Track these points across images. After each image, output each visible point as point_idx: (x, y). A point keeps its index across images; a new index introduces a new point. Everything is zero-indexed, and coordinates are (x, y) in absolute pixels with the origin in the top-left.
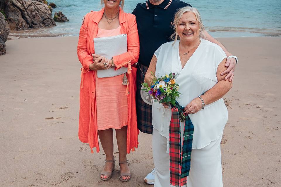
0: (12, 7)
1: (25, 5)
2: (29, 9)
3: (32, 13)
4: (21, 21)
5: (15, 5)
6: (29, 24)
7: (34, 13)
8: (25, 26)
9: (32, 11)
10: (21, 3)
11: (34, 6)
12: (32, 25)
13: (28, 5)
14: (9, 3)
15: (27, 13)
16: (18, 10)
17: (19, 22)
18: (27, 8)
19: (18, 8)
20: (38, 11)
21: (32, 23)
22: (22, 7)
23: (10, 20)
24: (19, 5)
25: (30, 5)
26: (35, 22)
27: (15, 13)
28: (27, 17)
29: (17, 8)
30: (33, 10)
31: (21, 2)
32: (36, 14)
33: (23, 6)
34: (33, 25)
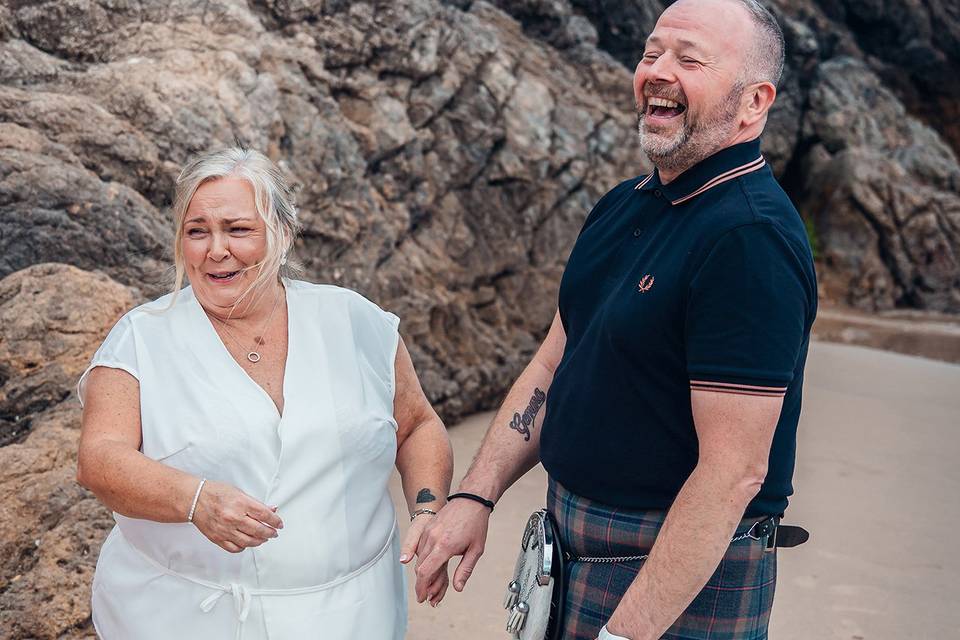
0: (844, 209)
1: (900, 209)
2: (912, 223)
3: (921, 243)
4: (871, 271)
5: (857, 206)
6: (904, 287)
7: (931, 244)
8: (883, 291)
9: (923, 234)
10: (881, 198)
11: (939, 218)
12: (913, 294)
13: (909, 206)
14: (838, 194)
15: (903, 241)
16: (868, 225)
17: (863, 271)
18: (907, 220)
19: (870, 216)
20: (950, 238)
21: (918, 281)
22: (885, 212)
23: (831, 262)
24: (875, 204)
25: (921, 210)
26: (930, 281)
27: (853, 237)
28: (901, 256)
29: (864, 219)
30: (929, 231)
31: (885, 193)
32: (941, 247)
33: (889, 211)
34: (918, 291)
